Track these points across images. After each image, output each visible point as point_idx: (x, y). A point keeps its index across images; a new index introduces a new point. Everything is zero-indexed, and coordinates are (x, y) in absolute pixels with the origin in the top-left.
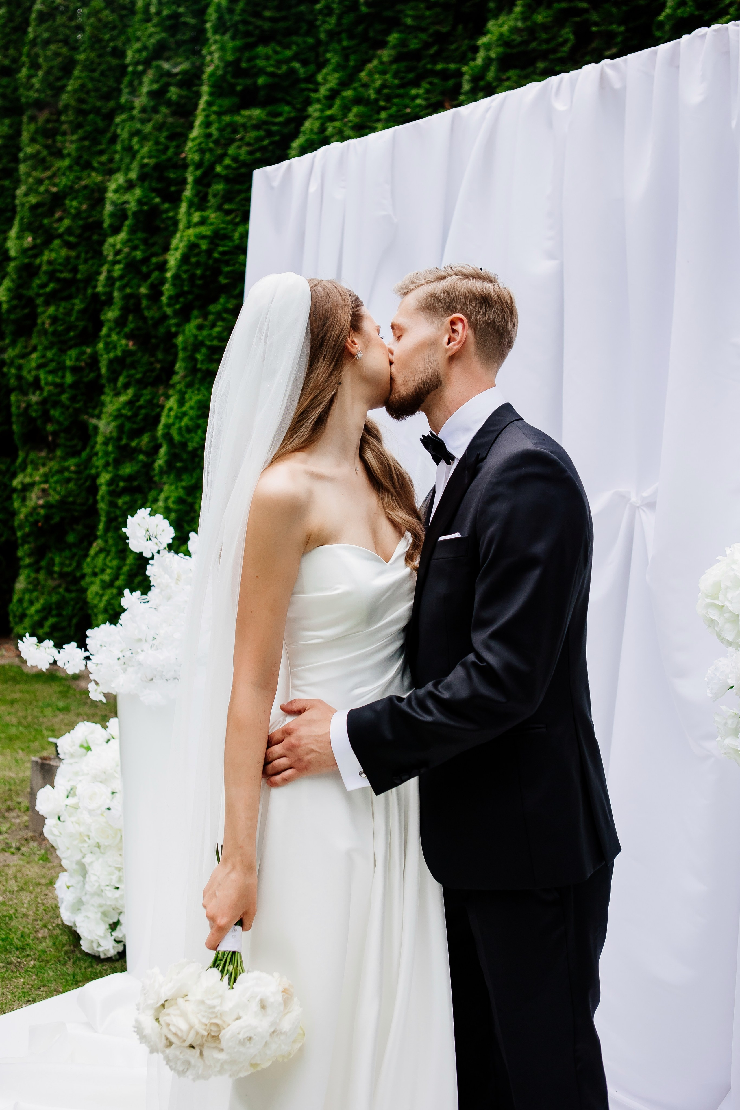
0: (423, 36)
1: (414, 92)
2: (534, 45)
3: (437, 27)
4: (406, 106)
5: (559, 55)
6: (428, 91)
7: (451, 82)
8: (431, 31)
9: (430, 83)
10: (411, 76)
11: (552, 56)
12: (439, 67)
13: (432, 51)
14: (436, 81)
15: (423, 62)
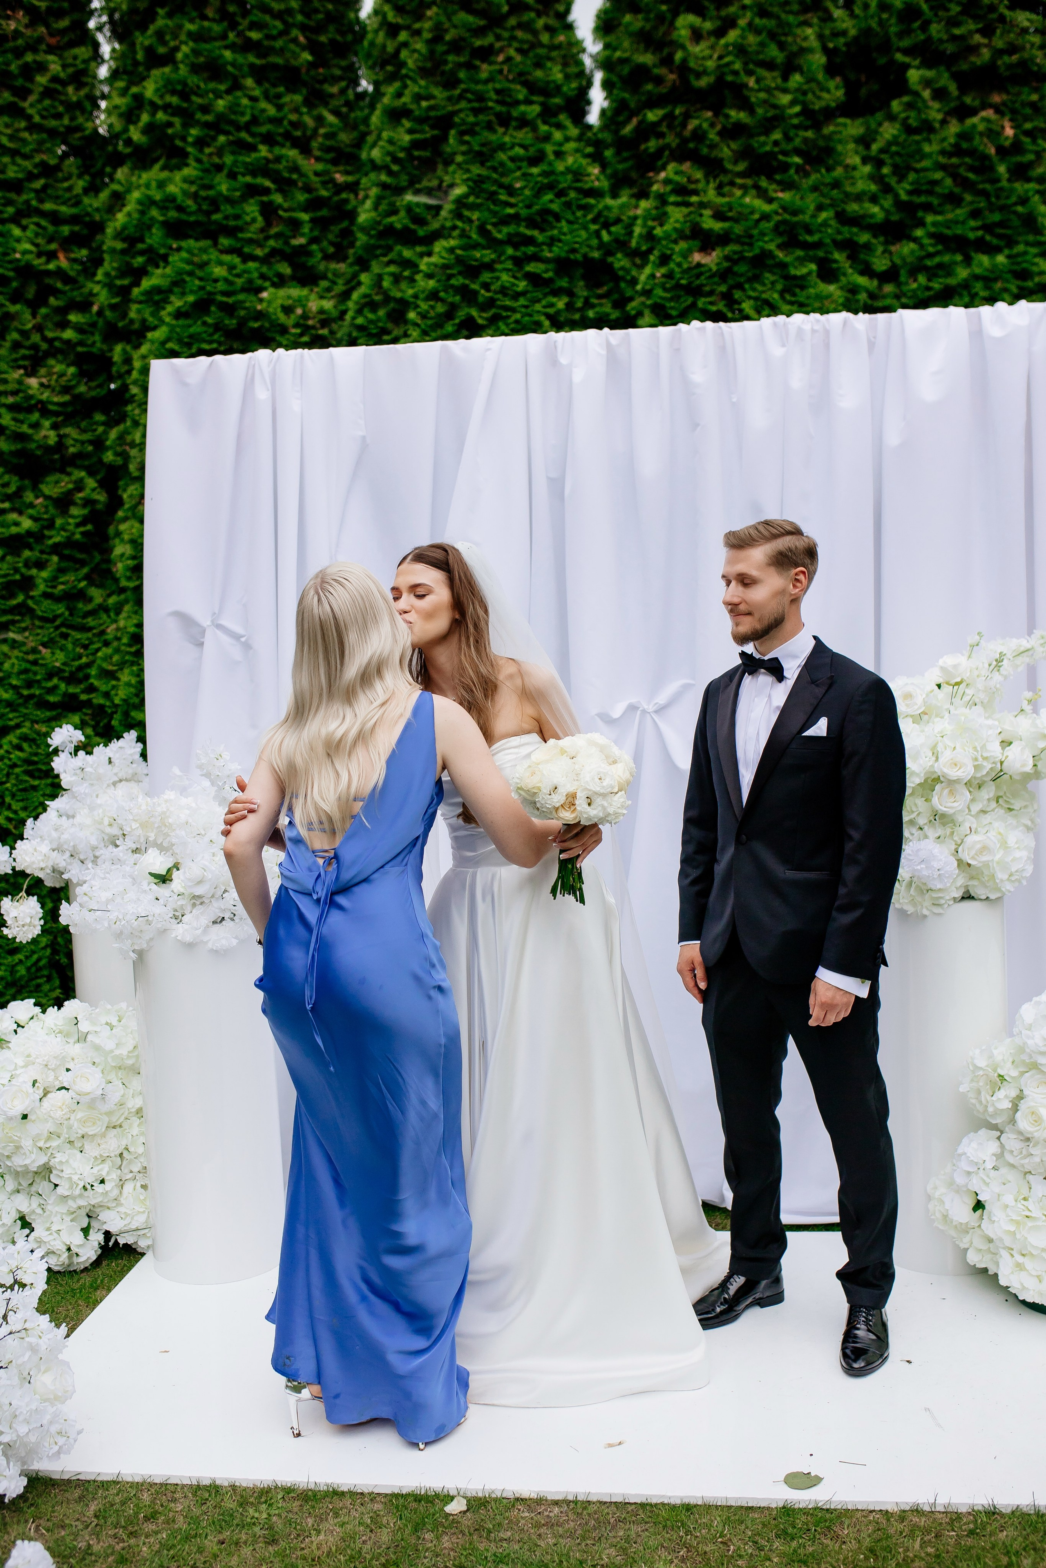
0: (27, 164)
1: (17, 232)
2: (216, 217)
3: (44, 157)
4: (14, 251)
5: (249, 235)
6: (37, 235)
7: (66, 230)
8: (37, 159)
9: (38, 225)
10: (11, 210)
11: (240, 235)
12: (48, 206)
13: (38, 184)
14: (43, 223)
15: (24, 197)
